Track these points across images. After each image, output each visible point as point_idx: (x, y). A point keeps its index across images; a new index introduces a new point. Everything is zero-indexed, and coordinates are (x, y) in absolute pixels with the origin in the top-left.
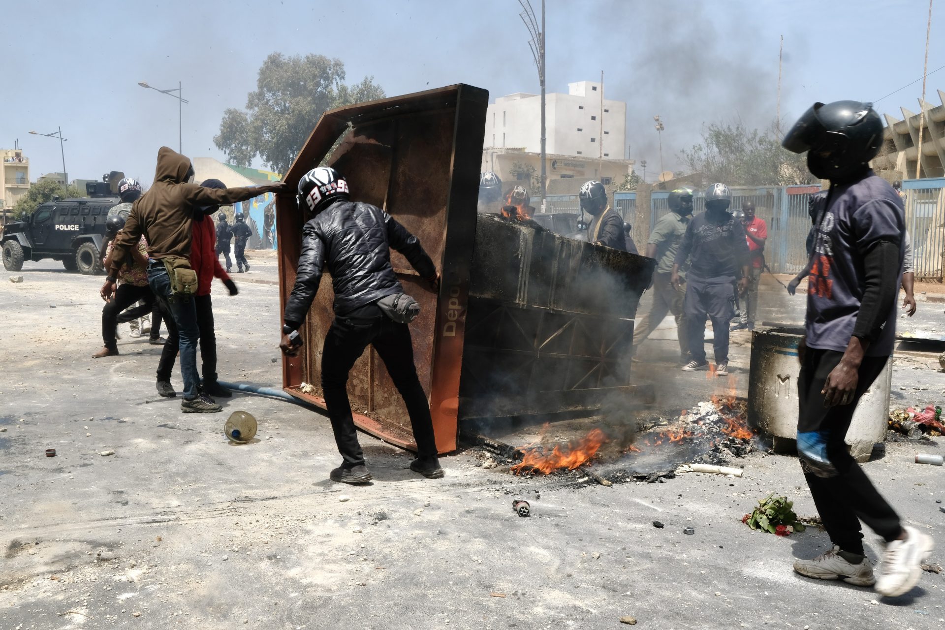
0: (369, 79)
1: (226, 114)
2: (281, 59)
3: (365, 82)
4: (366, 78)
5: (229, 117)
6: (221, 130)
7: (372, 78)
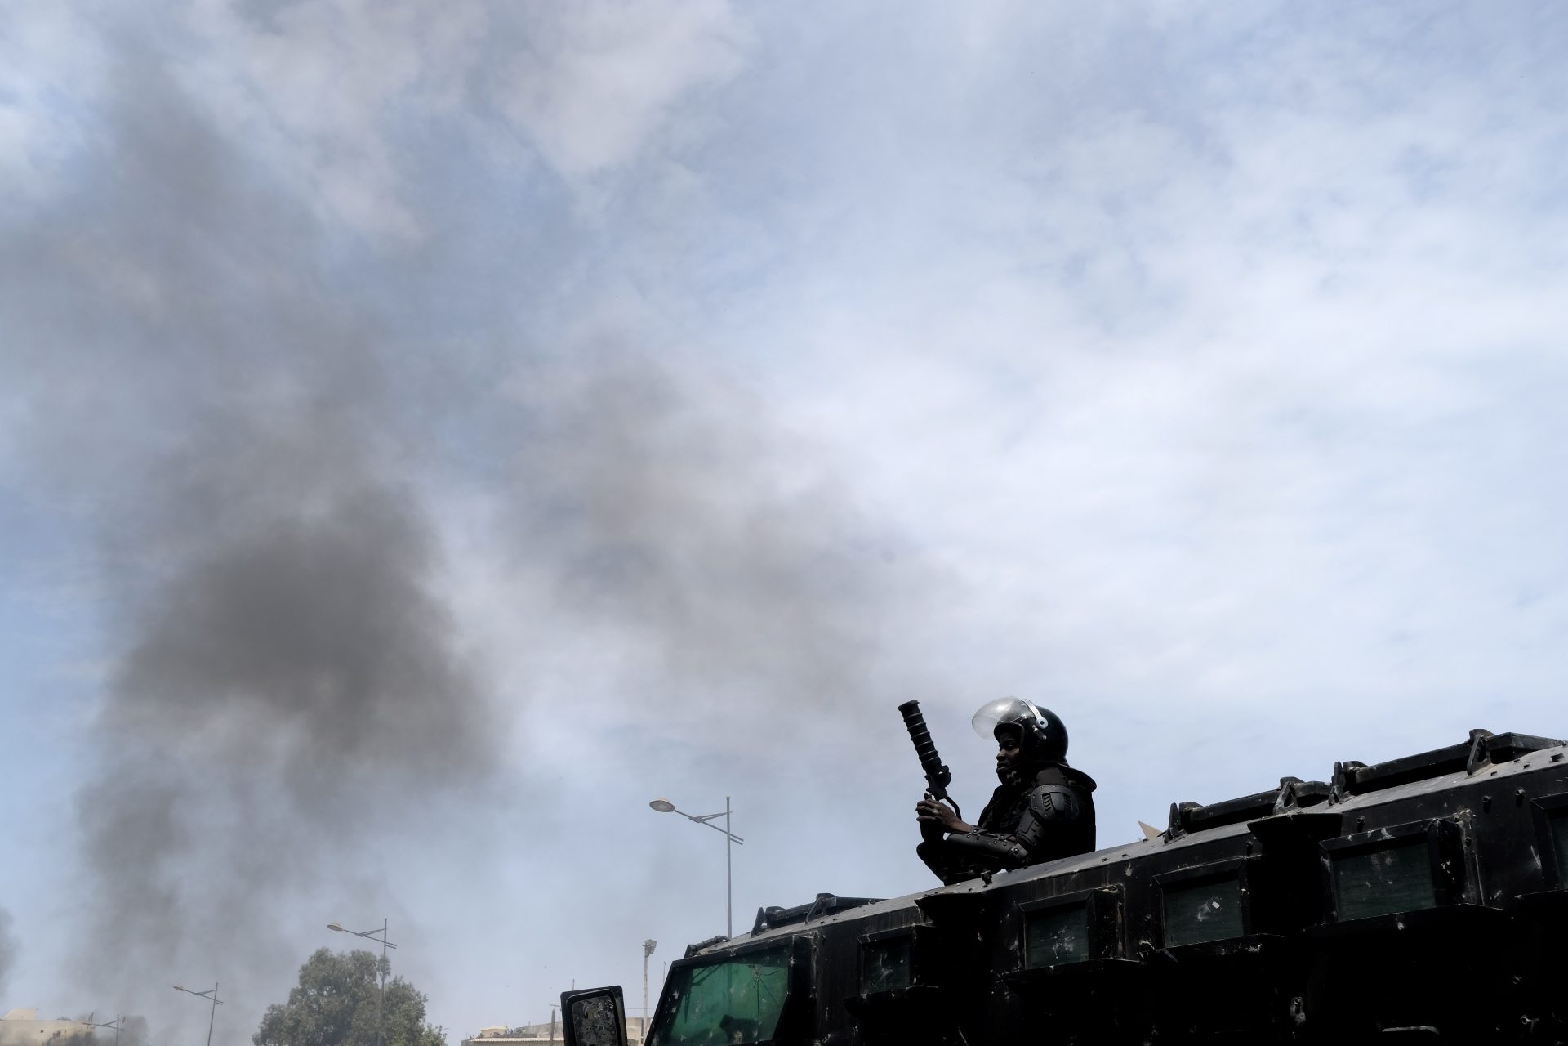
0: (399, 977)
1: (269, 1010)
2: (329, 954)
3: (395, 981)
4: (396, 977)
5: (271, 1014)
6: (261, 1028)
7: (402, 977)
